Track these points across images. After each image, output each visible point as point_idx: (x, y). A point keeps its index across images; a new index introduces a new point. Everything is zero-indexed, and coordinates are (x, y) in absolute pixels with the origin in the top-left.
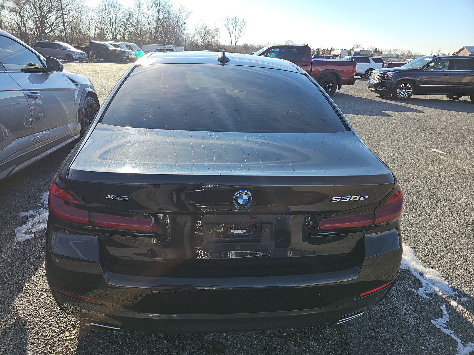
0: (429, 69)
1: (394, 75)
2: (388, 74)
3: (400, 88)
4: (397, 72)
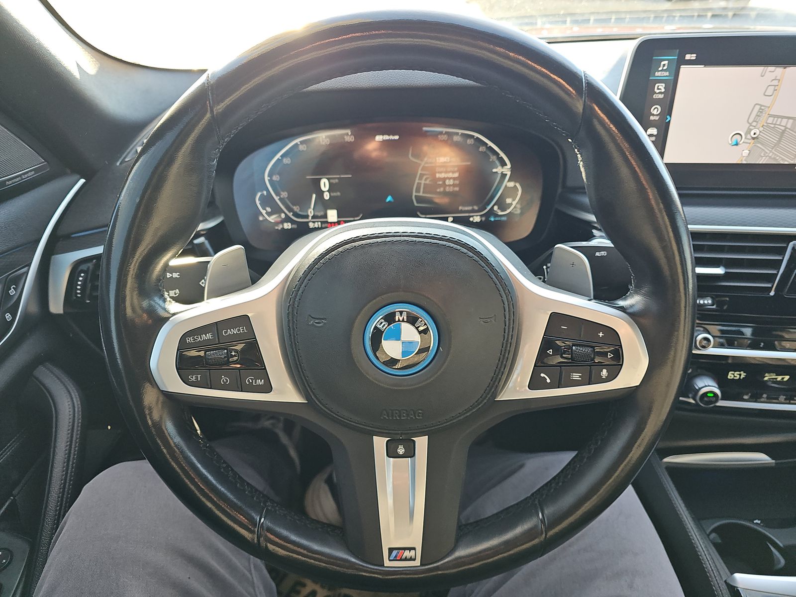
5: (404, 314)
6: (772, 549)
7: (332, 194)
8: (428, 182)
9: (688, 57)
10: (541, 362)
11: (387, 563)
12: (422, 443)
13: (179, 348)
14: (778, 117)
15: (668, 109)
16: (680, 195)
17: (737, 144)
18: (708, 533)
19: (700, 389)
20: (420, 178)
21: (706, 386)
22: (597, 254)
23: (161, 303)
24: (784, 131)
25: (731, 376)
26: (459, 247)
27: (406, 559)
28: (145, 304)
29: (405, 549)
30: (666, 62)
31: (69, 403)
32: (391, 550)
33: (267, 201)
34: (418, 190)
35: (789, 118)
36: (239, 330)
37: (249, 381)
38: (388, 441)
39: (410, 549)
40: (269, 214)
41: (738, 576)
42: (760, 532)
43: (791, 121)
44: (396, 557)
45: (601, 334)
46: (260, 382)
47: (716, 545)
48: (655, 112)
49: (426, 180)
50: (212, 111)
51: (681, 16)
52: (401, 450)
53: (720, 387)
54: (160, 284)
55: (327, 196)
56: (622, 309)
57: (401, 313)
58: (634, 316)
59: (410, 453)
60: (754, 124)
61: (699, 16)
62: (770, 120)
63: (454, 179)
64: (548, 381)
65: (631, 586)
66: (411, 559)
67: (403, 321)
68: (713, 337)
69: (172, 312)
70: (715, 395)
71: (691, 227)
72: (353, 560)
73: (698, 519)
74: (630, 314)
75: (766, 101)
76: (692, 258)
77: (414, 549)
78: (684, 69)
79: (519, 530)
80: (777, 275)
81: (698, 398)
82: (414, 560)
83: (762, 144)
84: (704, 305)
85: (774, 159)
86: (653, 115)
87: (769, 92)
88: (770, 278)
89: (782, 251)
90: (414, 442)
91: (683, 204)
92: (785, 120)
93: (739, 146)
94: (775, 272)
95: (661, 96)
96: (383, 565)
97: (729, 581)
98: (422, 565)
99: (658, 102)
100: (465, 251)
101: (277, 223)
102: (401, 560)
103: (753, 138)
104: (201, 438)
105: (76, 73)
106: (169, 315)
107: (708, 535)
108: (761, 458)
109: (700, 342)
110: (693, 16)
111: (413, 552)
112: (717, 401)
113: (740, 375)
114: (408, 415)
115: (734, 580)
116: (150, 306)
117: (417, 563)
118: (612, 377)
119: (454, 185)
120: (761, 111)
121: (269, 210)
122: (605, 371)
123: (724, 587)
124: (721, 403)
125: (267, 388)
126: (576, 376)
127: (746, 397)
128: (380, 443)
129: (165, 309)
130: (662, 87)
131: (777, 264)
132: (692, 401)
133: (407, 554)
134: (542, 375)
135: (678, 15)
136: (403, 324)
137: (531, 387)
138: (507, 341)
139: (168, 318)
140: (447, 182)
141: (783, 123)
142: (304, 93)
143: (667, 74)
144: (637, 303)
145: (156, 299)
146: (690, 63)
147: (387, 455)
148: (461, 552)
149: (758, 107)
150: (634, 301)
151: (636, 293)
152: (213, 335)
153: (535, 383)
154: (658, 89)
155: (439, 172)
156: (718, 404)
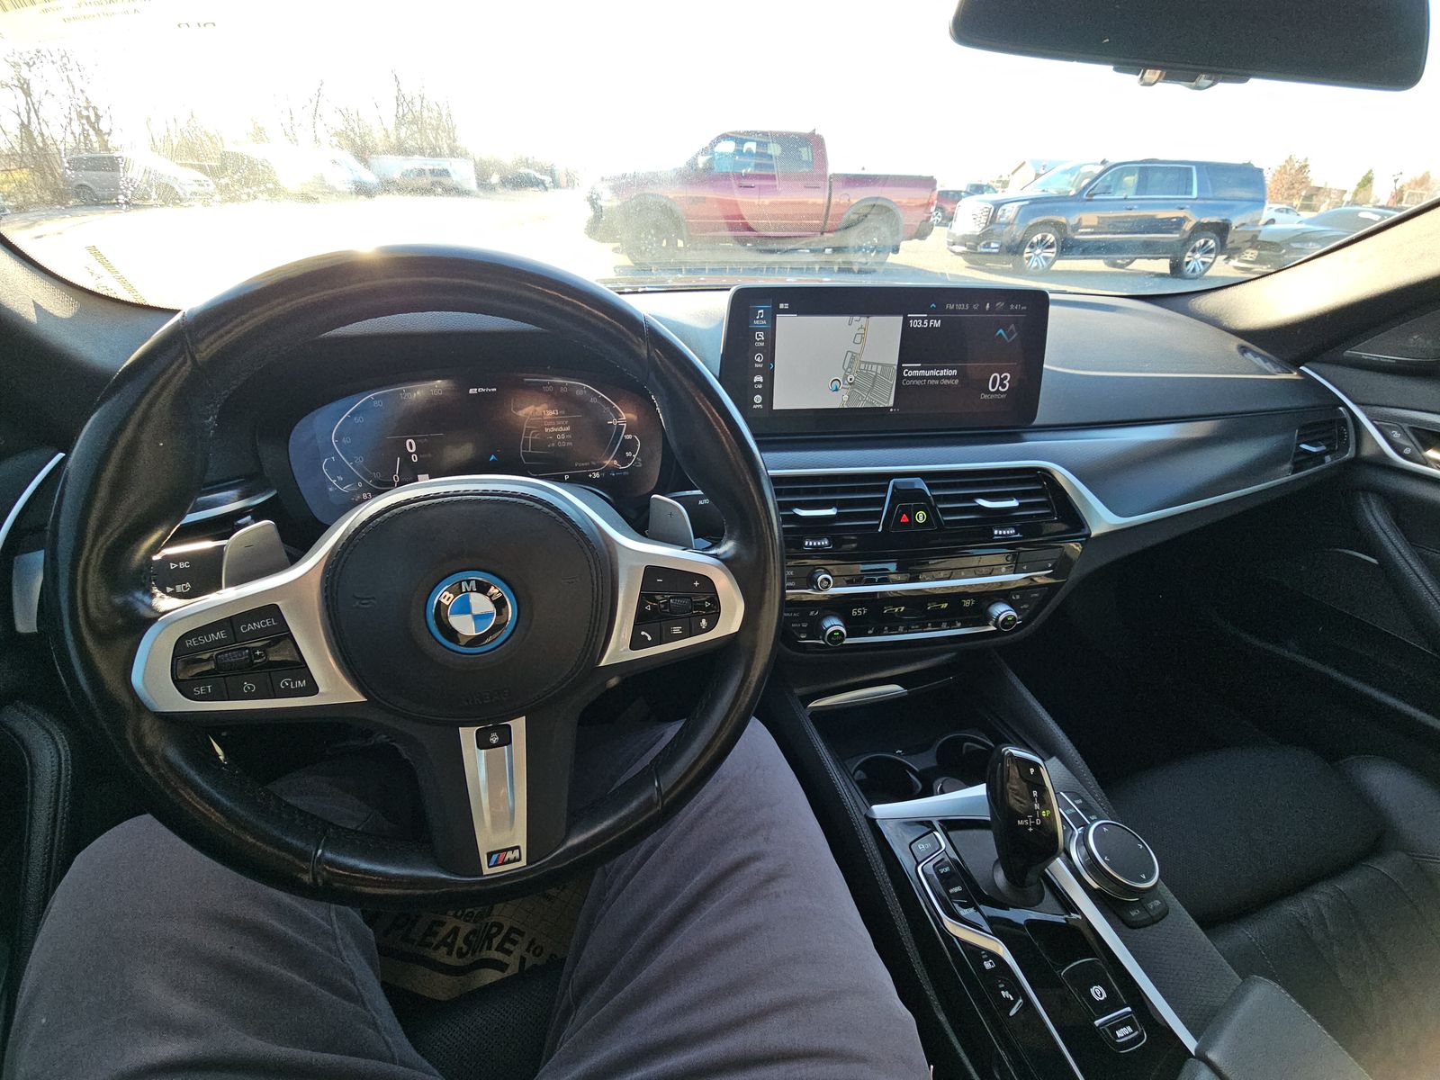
0: (1095, 194)
1: (1021, 212)
2: (1004, 210)
3: (1032, 246)
4: (1027, 202)
5: (473, 583)
6: (912, 776)
7: (421, 456)
8: (535, 437)
9: (781, 306)
10: (642, 619)
11: (486, 870)
12: (518, 726)
13: (177, 654)
14: (869, 363)
15: (770, 358)
16: (758, 443)
17: (837, 390)
18: (852, 772)
19: (827, 629)
20: (527, 434)
21: (832, 626)
22: (700, 502)
23: (146, 599)
24: (875, 376)
25: (854, 613)
26: (532, 503)
27: (509, 862)
28: (118, 600)
29: (506, 850)
30: (762, 311)
31: (50, 747)
32: (490, 855)
33: (337, 468)
34: (525, 447)
35: (878, 364)
36: (264, 624)
37: (284, 684)
38: (477, 731)
39: (513, 849)
40: (342, 484)
41: (875, 808)
42: (901, 762)
43: (880, 367)
44: (497, 861)
45: (696, 584)
46: (301, 684)
47: (859, 782)
48: (758, 360)
49: (533, 435)
50: (193, 358)
51: (791, 268)
52: (494, 739)
53: (845, 626)
54: (142, 577)
55: (415, 458)
56: (716, 556)
57: (468, 582)
58: (729, 563)
59: (506, 740)
60: (849, 370)
61: (808, 269)
62: (862, 366)
63: (566, 433)
64: (649, 638)
65: (767, 840)
66: (515, 860)
67: (472, 591)
68: (832, 577)
69: (162, 609)
70: (841, 633)
71: (771, 472)
72: (444, 876)
73: (841, 760)
74: (722, 560)
75: (857, 349)
76: (774, 504)
77: (518, 848)
78: (779, 318)
79: (634, 804)
80: (882, 511)
81: (826, 640)
82: (519, 860)
83: (859, 389)
84: (821, 546)
85: (871, 403)
86: (757, 362)
87: (858, 340)
88: (877, 515)
89: (885, 490)
90: (509, 726)
91: (761, 450)
92: (875, 367)
93: (839, 392)
94: (881, 509)
95: (762, 344)
96: (481, 874)
97: (868, 814)
98: (529, 863)
99: (760, 350)
100: (540, 507)
101: (353, 493)
102: (503, 863)
103: (850, 384)
104: (224, 765)
105: (31, 316)
106: (158, 615)
107: (853, 775)
108: (895, 688)
109: (821, 581)
110: (802, 269)
111: (516, 853)
112: (843, 640)
113: (862, 611)
114: (491, 698)
115: (872, 812)
116: (126, 603)
117: (523, 863)
118: (711, 627)
119: (566, 440)
120: (853, 358)
121: (340, 478)
122: (704, 621)
123: (863, 822)
124: (847, 641)
125: (312, 689)
126: (677, 630)
127: (870, 632)
128: (468, 735)
129: (150, 607)
130: (761, 334)
131: (881, 502)
132: (823, 643)
133: (510, 855)
134: (643, 633)
135: (789, 267)
136: (472, 594)
137: (634, 646)
138: (597, 601)
139: (155, 620)
140: (558, 436)
141: (874, 369)
142: (323, 339)
143: (764, 322)
144: (730, 549)
145: (139, 595)
146: (784, 312)
147: (478, 746)
148: (574, 841)
149: (850, 354)
150: (727, 547)
151: (730, 538)
152: (226, 633)
153: (637, 643)
154: (758, 337)
155: (547, 427)
156: (844, 642)
